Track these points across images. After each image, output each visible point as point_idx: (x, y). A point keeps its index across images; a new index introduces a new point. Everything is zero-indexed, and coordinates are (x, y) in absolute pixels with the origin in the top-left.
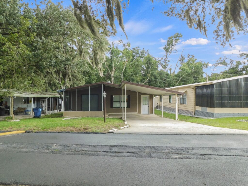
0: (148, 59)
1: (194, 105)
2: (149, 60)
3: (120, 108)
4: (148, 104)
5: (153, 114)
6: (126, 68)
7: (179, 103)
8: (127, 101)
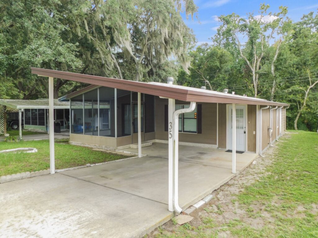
4: (244, 126)
5: (256, 153)
8: (196, 117)
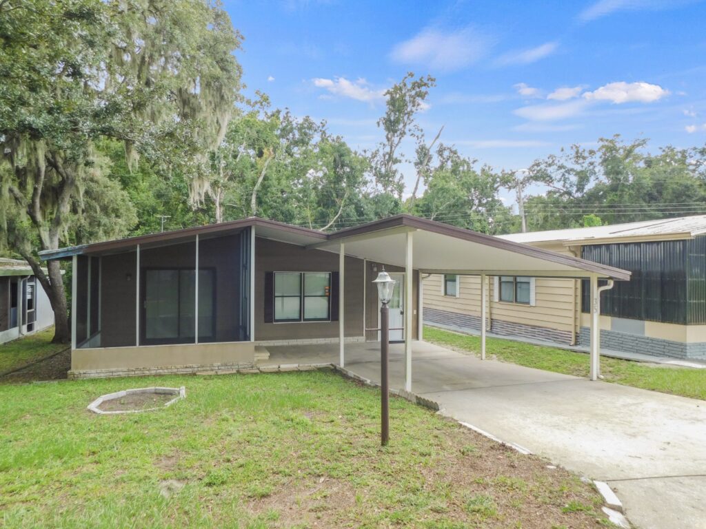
0: (338, 151)
1: (576, 311)
2: (341, 156)
3: (300, 320)
4: (401, 304)
5: (418, 339)
6: (265, 178)
7: (496, 298)
8: (327, 294)
